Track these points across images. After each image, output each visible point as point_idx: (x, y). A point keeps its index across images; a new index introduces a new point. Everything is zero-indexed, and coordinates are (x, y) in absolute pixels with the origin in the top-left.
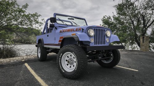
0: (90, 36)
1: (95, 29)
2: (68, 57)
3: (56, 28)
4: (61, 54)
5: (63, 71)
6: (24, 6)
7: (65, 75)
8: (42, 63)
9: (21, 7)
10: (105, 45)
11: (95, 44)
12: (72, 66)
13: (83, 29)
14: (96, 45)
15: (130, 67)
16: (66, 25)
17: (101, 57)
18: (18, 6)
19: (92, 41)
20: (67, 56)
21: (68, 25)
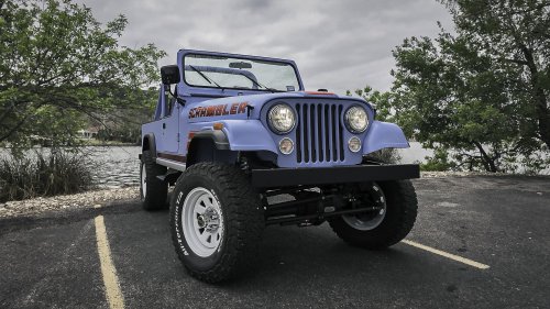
0: (276, 132)
1: (298, 106)
2: (202, 204)
3: (182, 103)
4: (181, 193)
5: (186, 253)
6: (114, 24)
7: (191, 267)
8: (150, 216)
9: (103, 28)
10: (344, 163)
11: (299, 161)
12: (214, 238)
13: (250, 108)
14: (303, 164)
15: (461, 251)
16: (219, 87)
17: (333, 209)
18: (96, 24)
19: (288, 147)
20: (199, 201)
21: (224, 88)
